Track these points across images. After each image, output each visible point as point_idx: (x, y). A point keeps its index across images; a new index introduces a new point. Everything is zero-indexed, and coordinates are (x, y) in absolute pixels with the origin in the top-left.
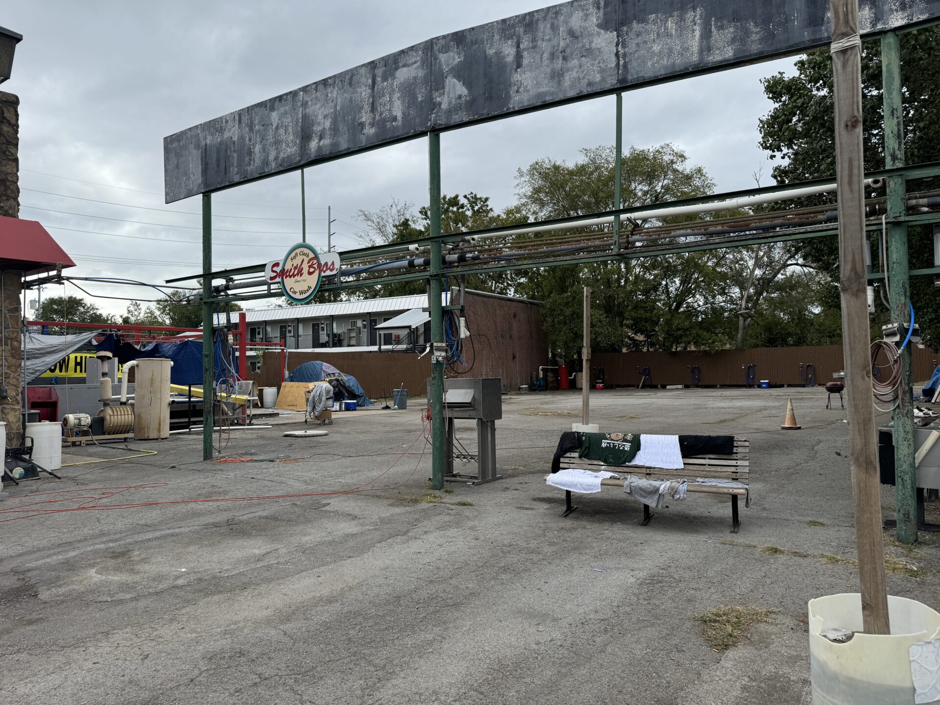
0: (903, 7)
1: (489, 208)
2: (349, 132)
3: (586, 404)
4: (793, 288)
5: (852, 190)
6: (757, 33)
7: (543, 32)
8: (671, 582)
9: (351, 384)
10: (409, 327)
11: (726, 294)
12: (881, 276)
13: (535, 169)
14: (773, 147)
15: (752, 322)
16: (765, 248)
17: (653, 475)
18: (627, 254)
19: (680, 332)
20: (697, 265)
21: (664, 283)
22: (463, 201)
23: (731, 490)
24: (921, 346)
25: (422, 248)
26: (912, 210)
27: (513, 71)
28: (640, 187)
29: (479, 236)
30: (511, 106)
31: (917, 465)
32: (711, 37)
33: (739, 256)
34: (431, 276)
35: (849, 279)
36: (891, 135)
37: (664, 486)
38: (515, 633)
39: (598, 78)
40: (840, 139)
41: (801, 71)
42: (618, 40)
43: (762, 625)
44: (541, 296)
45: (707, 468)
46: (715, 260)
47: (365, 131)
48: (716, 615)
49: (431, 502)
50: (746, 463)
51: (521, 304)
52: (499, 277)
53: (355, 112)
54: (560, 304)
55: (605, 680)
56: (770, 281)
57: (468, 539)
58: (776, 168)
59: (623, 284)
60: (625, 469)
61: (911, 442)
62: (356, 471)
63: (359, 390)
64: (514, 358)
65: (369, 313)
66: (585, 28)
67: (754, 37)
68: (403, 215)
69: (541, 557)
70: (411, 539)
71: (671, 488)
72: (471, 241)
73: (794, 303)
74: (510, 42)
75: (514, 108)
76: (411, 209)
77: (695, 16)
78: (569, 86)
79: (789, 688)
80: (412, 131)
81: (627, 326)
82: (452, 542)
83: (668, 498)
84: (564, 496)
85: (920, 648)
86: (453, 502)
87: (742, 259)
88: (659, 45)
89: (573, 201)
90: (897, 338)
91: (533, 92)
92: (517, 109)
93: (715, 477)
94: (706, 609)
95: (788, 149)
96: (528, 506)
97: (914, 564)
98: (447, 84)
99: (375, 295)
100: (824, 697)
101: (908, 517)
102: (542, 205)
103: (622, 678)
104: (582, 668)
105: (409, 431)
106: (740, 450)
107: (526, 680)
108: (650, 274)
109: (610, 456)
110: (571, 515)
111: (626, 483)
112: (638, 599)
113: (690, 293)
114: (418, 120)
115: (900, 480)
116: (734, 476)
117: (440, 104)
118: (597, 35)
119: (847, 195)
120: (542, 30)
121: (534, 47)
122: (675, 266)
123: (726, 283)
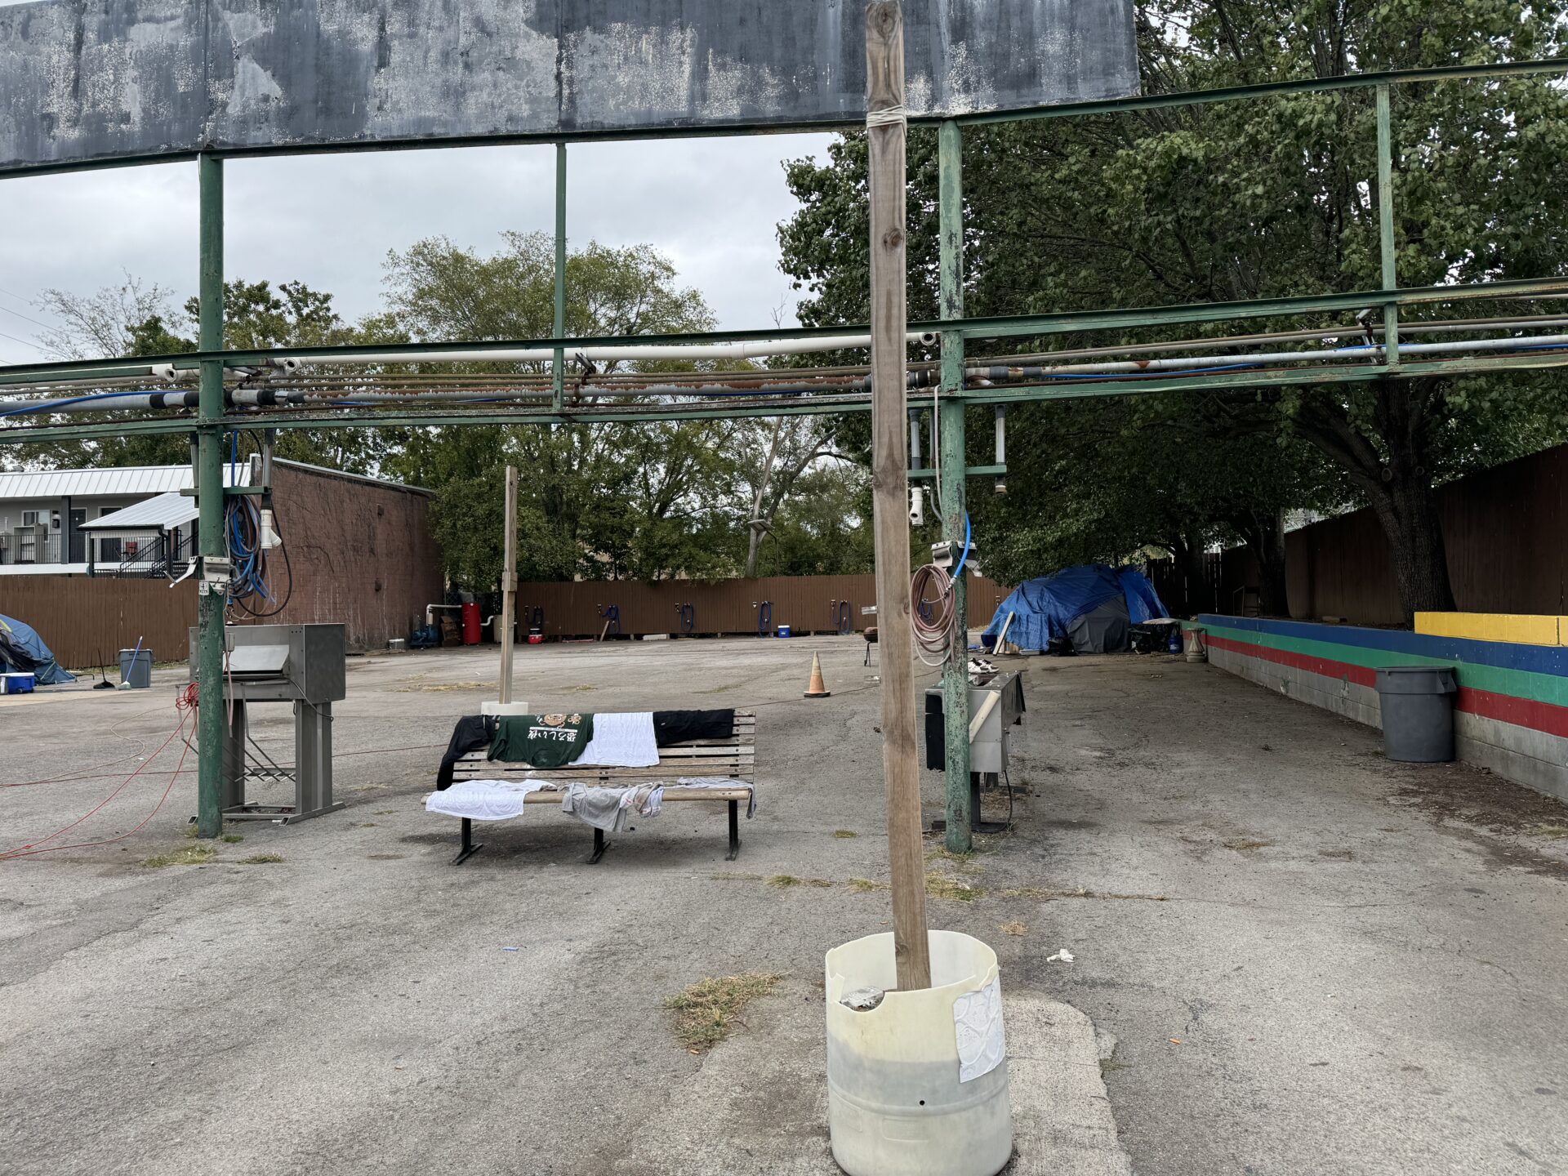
0: (966, 88)
1: (331, 314)
2: (19, 129)
3: (507, 669)
4: (824, 488)
5: (890, 340)
6: (773, 86)
7: (429, 13)
8: (631, 952)
9: (22, 641)
10: (159, 528)
11: (732, 493)
12: (931, 474)
13: (421, 253)
14: (799, 271)
15: (769, 537)
16: (786, 428)
17: (611, 780)
18: (576, 414)
19: (664, 551)
20: (690, 445)
21: (641, 470)
22: (276, 294)
23: (727, 794)
24: (978, 574)
25: (182, 372)
26: (970, 382)
27: (373, 71)
28: (603, 310)
29: (303, 358)
30: (368, 132)
31: (971, 740)
32: (706, 78)
33: (751, 436)
34: (199, 427)
35: (884, 470)
36: (948, 271)
37: (626, 795)
38: (353, 1080)
39: (525, 111)
40: (876, 261)
41: (836, 160)
42: (561, 54)
43: (764, 1000)
44: (433, 479)
45: (694, 761)
46: (717, 440)
47: (56, 132)
48: (698, 995)
49: (194, 862)
50: (751, 749)
51: (392, 493)
52: (352, 442)
53: (34, 92)
54: (466, 496)
55: (512, 1135)
56: (794, 476)
57: (267, 924)
58: (802, 304)
59: (576, 467)
60: (566, 773)
61: (964, 708)
62: (26, 814)
63: (39, 650)
64: (378, 589)
65: (69, 498)
66: (504, 21)
67: (771, 92)
68: (149, 309)
69: (410, 938)
70: (146, 935)
71: (639, 798)
72: (287, 367)
73: (825, 511)
74: (366, 17)
75: (373, 136)
76: (167, 300)
77: (683, 41)
78: (473, 118)
79: (798, 1092)
80: (164, 146)
81: (583, 539)
82: (233, 932)
83: (634, 813)
84: (458, 829)
85: (966, 1001)
86: (239, 858)
87: (755, 441)
88: (626, 75)
89: (491, 320)
90: (949, 562)
91: (409, 114)
92: (378, 139)
93: (706, 775)
94: (682, 988)
95: (818, 277)
96: (391, 853)
97: (966, 882)
98: (240, 70)
99: (84, 462)
100: (844, 1097)
101: (960, 815)
102: (436, 319)
103: (543, 1125)
104: (474, 1120)
105: (153, 730)
106: (742, 730)
107: (369, 1161)
108: (620, 454)
109: (543, 752)
110: (472, 860)
111: (567, 795)
112: (576, 987)
113: (680, 489)
114: (176, 128)
115: (950, 762)
116: (732, 771)
117: (224, 105)
118: (525, 37)
119: (884, 347)
120: (427, 8)
121: (412, 36)
122: (658, 445)
123: (732, 477)
